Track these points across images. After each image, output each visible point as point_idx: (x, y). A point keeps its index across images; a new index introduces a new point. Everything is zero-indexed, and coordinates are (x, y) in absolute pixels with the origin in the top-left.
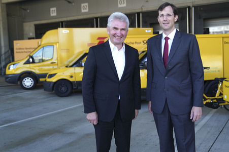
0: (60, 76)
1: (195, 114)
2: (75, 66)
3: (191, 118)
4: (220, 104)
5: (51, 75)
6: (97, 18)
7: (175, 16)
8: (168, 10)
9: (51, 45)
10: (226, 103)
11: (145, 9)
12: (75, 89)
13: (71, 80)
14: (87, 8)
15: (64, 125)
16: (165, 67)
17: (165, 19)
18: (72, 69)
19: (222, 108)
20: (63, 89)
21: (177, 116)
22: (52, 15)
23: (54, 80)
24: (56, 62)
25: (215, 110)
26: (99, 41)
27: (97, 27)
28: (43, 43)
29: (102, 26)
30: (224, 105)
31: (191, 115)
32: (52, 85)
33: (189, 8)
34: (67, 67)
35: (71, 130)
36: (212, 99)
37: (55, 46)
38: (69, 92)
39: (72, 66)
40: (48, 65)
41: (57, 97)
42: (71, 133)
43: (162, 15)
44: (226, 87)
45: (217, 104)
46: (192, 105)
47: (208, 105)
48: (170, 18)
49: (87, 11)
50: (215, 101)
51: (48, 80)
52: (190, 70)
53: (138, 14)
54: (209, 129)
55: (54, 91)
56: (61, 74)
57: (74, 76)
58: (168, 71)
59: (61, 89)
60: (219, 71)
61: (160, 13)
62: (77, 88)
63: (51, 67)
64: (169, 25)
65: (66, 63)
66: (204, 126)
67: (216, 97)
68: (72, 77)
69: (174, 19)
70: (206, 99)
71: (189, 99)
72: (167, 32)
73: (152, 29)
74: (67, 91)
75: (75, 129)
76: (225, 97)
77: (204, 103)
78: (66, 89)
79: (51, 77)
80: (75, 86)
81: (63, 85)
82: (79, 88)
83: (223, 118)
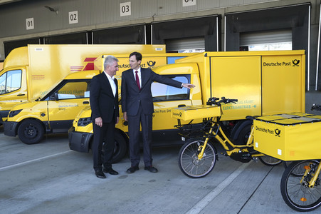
0: (27, 113)
2: (48, 99)
4: (253, 156)
5: (14, 112)
6: (89, 32)
9: (18, 69)
10: (260, 155)
11: (157, 19)
12: (48, 132)
13: (43, 119)
14: (77, 18)
15: (19, 186)
18: (45, 102)
19: (255, 161)
20: (31, 132)
22: (28, 28)
23: (17, 119)
25: (246, 164)
26: (87, 63)
27: (90, 43)
28: (6, 66)
29: (96, 42)
30: (260, 158)
32: (14, 126)
33: (220, 17)
34: (37, 100)
35: (26, 195)
36: (241, 148)
37: (24, 70)
38: (39, 137)
39: (43, 100)
40: (9, 99)
41: (23, 145)
42: (23, 199)
44: (258, 129)
45: (249, 155)
47: (235, 156)
49: (76, 21)
50: (246, 150)
51: (10, 119)
53: (148, 25)
54: (232, 194)
55: (17, 136)
56: (29, 110)
57: (46, 113)
59: (28, 132)
60: (255, 106)
62: (52, 130)
65: (36, 96)
66: (227, 188)
67: (247, 145)
68: (43, 115)
70: (231, 148)
73: (164, 46)
74: (37, 135)
75: (32, 193)
77: (229, 153)
78: (34, 135)
79: (13, 116)
80: (48, 129)
81: (30, 127)
82: (54, 131)
83: (257, 176)
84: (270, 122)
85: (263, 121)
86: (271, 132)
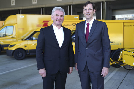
1: (104, 72)
2: (28, 39)
3: (102, 75)
4: (121, 65)
5: (12, 45)
6: (43, 8)
7: (94, 10)
8: (90, 6)
9: (12, 25)
10: (125, 65)
11: (74, 3)
13: (25, 49)
14: (36, 1)
15: (20, 78)
16: (86, 42)
17: (87, 12)
18: (26, 41)
19: (122, 67)
20: (20, 55)
21: (93, 72)
22: (12, 5)
23: (13, 48)
24: (15, 36)
25: (117, 69)
26: (44, 23)
27: (43, 14)
28: (6, 24)
29: (46, 14)
30: (124, 66)
31: (102, 73)
32: (12, 52)
33: (103, 2)
34: (22, 40)
35: (25, 82)
36: (116, 62)
37: (14, 26)
38: (24, 57)
39: (26, 40)
40: (10, 39)
41: (16, 60)
42: (25, 84)
43: (86, 9)
44: (125, 54)
45: (119, 65)
46: (102, 66)
47: (113, 65)
48: (91, 11)
49: (36, 3)
50: (118, 63)
51: (10, 49)
52: (102, 45)
53: (70, 6)
54: (113, 81)
55: (13, 56)
56: (19, 45)
57: (27, 46)
58: (88, 45)
59: (18, 54)
60: (121, 44)
61: (85, 8)
62: (29, 54)
63: (12, 40)
64: (90, 16)
65: (22, 38)
66: (111, 79)
67: (118, 61)
68: (26, 47)
69: (93, 12)
70: (112, 62)
71: (101, 62)
72: (88, 20)
73: (79, 16)
74: (22, 56)
75: (27, 81)
76: (124, 61)
77: (111, 64)
78: (22, 55)
79: (11, 47)
80: (28, 53)
81: (19, 52)
82: (30, 54)
83: (123, 74)
84: (130, 51)
85: (127, 51)
86: (131, 56)
